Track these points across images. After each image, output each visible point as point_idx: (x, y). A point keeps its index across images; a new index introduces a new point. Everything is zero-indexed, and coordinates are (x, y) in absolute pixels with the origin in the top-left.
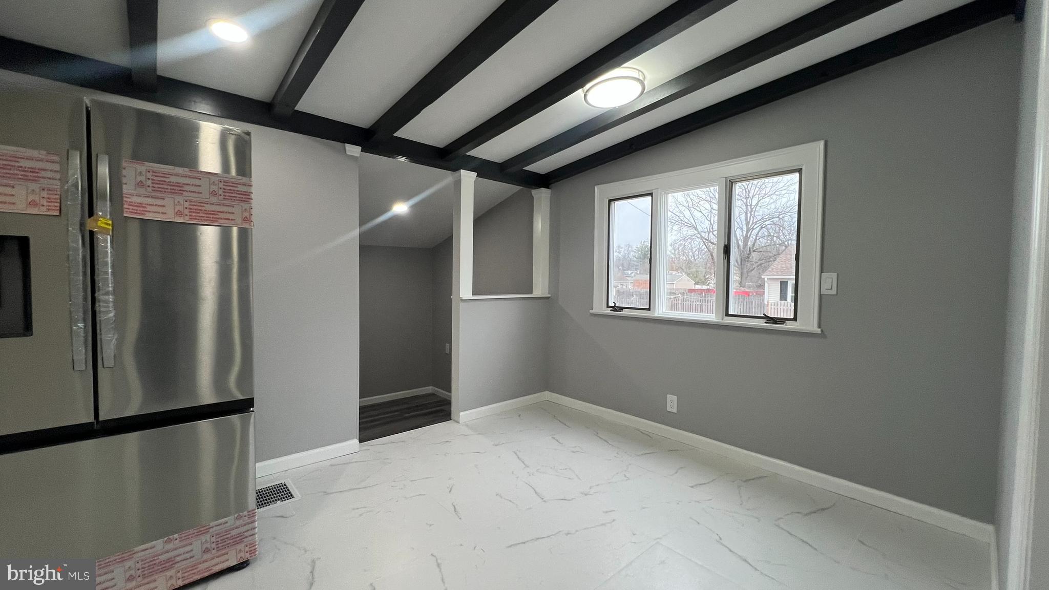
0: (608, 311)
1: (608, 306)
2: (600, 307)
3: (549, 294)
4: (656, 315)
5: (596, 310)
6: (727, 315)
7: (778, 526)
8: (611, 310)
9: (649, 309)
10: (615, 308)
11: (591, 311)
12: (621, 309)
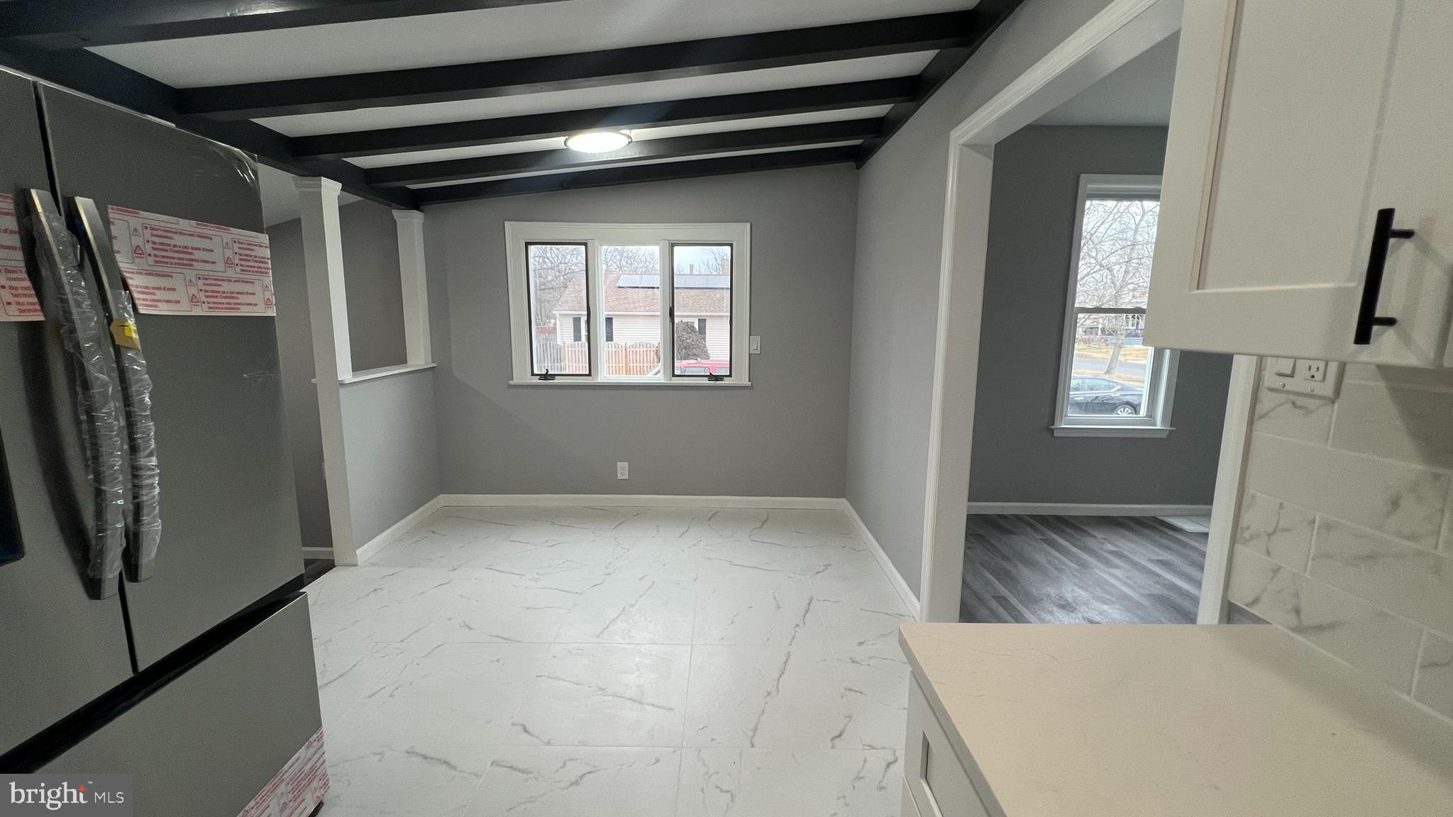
0: (536, 380)
1: (533, 374)
2: (521, 376)
3: (433, 362)
4: (599, 381)
5: (517, 380)
6: (674, 375)
7: (752, 540)
8: (539, 379)
9: (590, 375)
10: (546, 376)
11: (510, 382)
12: (553, 376)
